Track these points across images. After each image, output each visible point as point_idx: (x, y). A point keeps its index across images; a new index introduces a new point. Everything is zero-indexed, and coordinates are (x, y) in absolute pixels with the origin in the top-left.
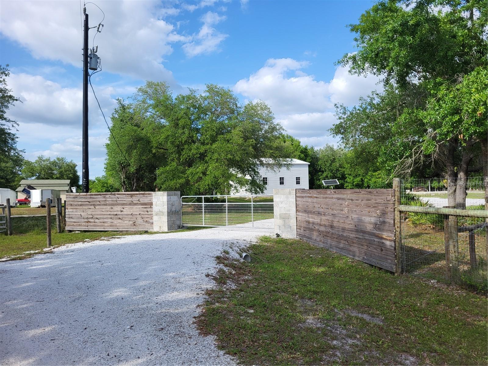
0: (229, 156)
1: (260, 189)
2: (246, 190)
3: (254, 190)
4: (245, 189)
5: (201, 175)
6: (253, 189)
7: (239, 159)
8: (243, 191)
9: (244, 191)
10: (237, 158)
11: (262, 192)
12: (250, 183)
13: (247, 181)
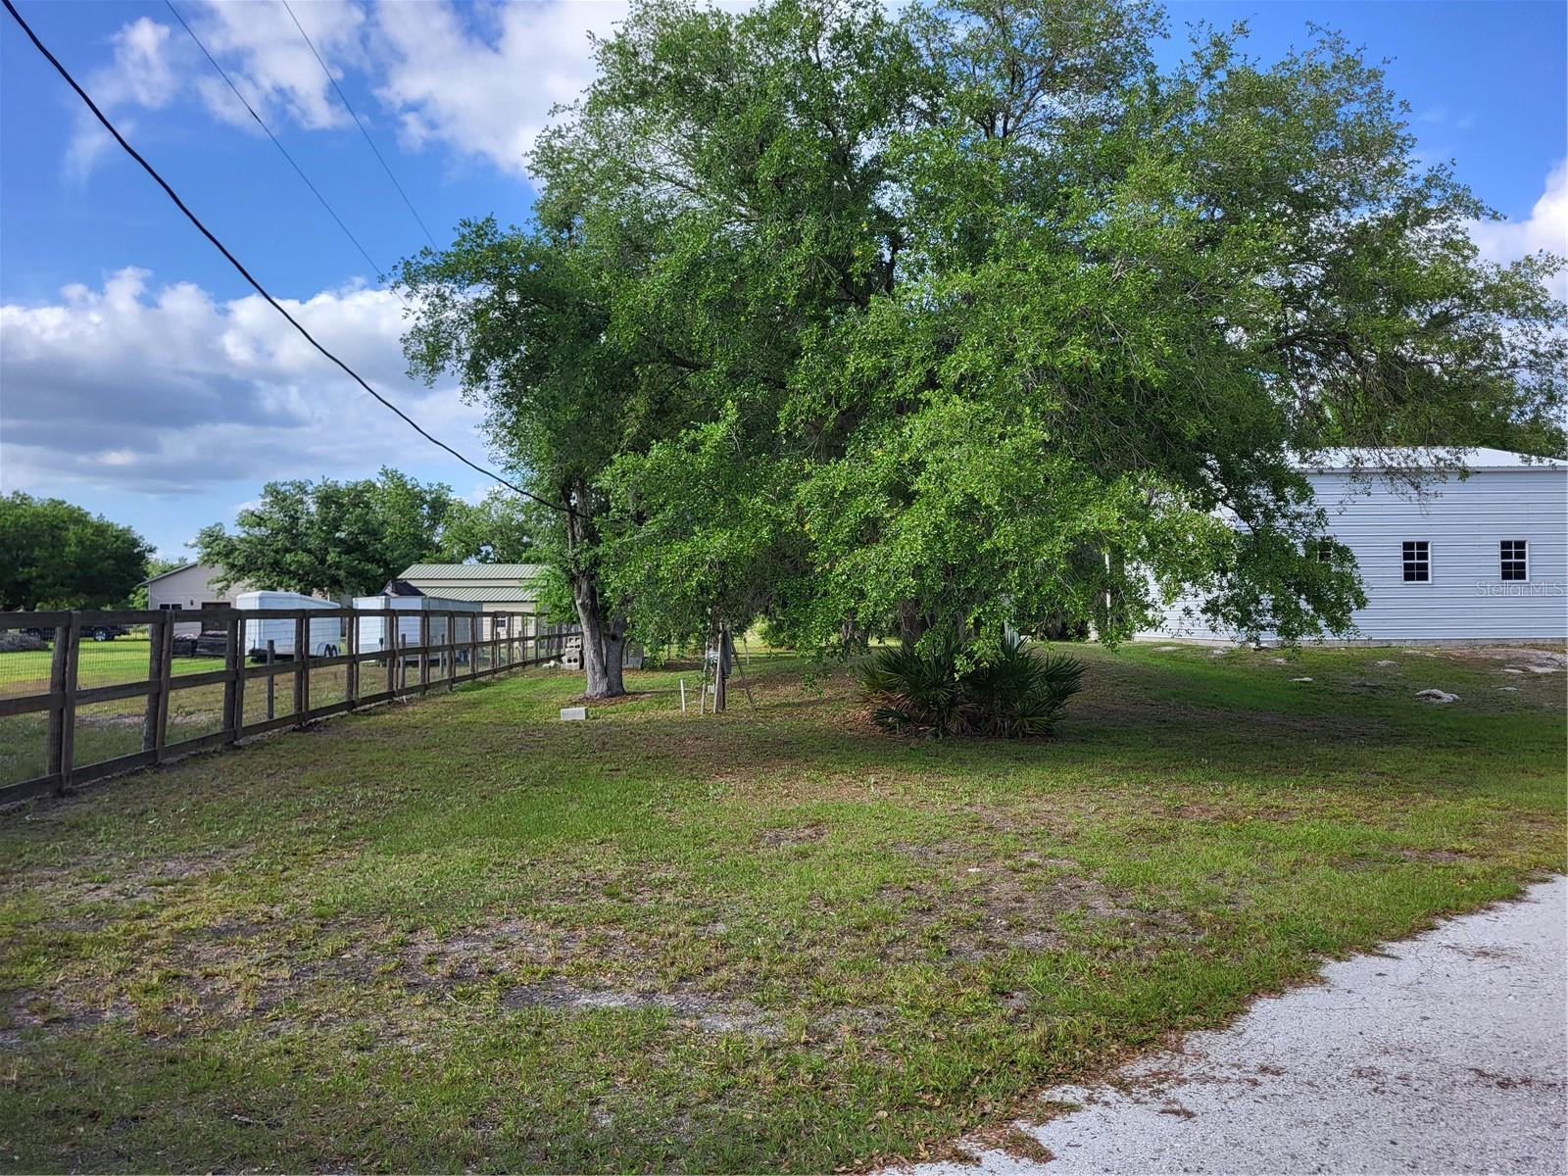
0: (1076, 351)
1: (1316, 600)
2: (1212, 608)
3: (1276, 609)
4: (1204, 597)
5: (880, 504)
6: (1267, 600)
7: (1156, 376)
8: (1188, 612)
9: (1197, 614)
10: (1145, 368)
11: (1338, 625)
12: (1242, 559)
13: (1218, 542)
